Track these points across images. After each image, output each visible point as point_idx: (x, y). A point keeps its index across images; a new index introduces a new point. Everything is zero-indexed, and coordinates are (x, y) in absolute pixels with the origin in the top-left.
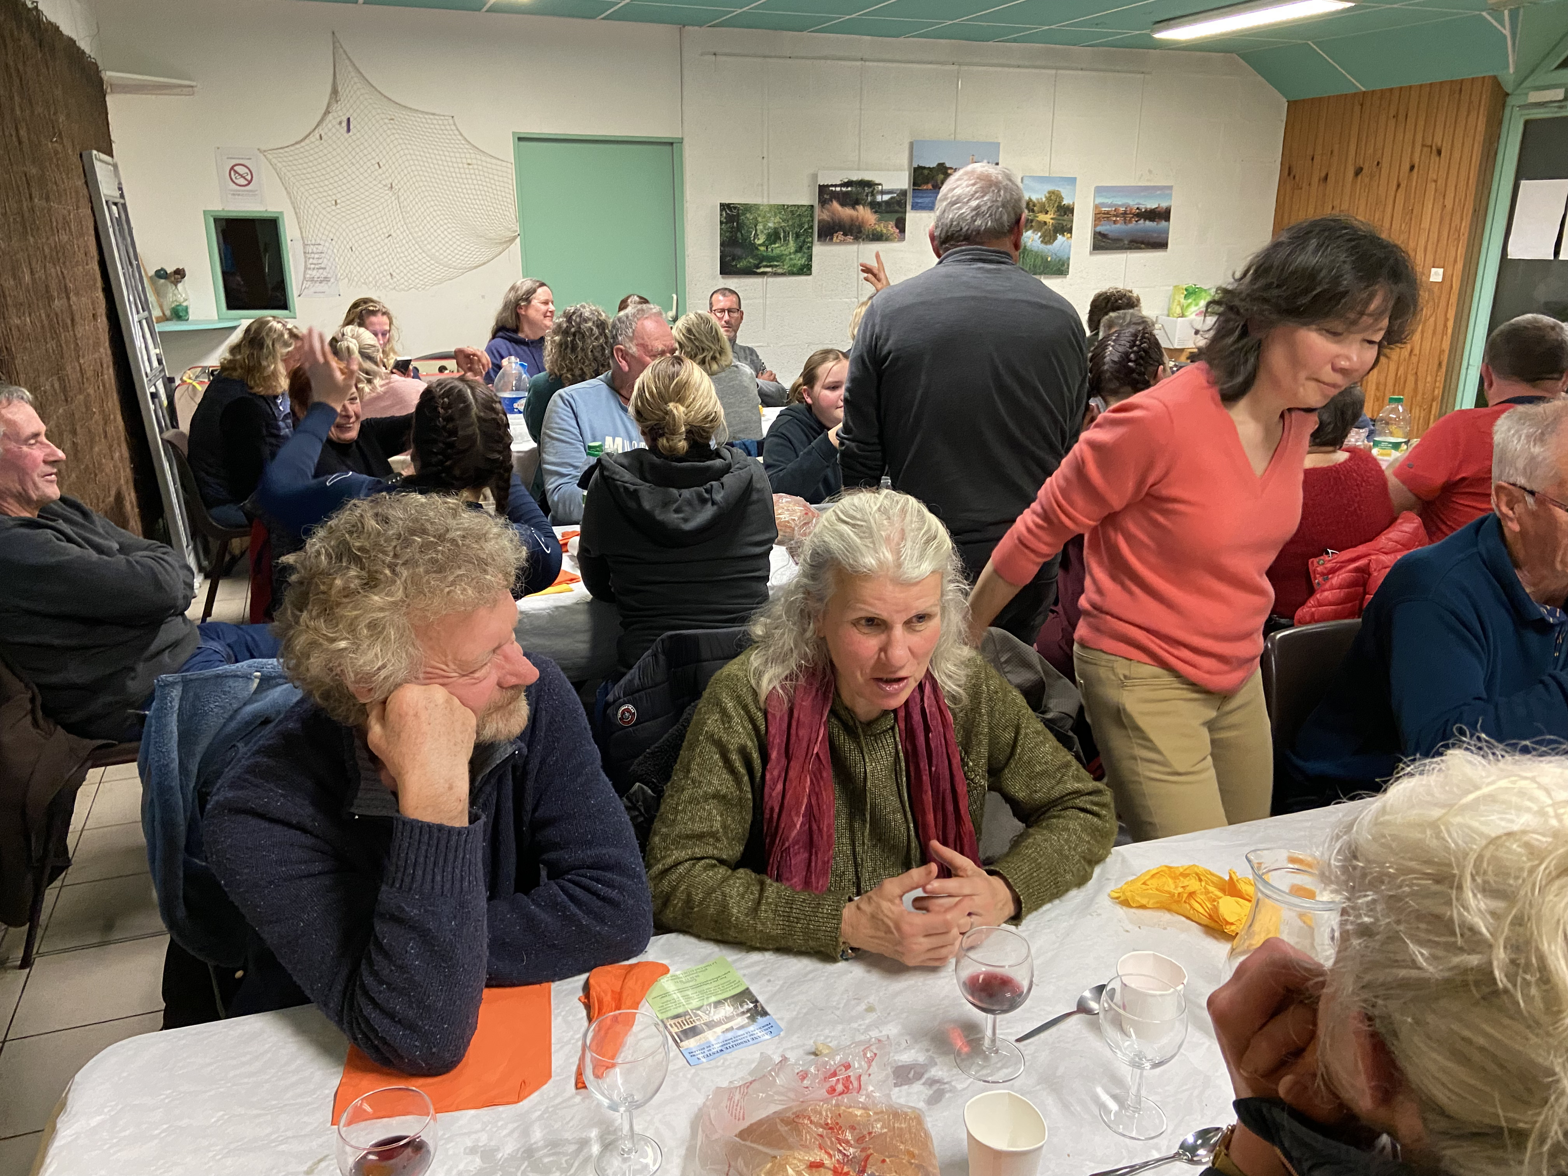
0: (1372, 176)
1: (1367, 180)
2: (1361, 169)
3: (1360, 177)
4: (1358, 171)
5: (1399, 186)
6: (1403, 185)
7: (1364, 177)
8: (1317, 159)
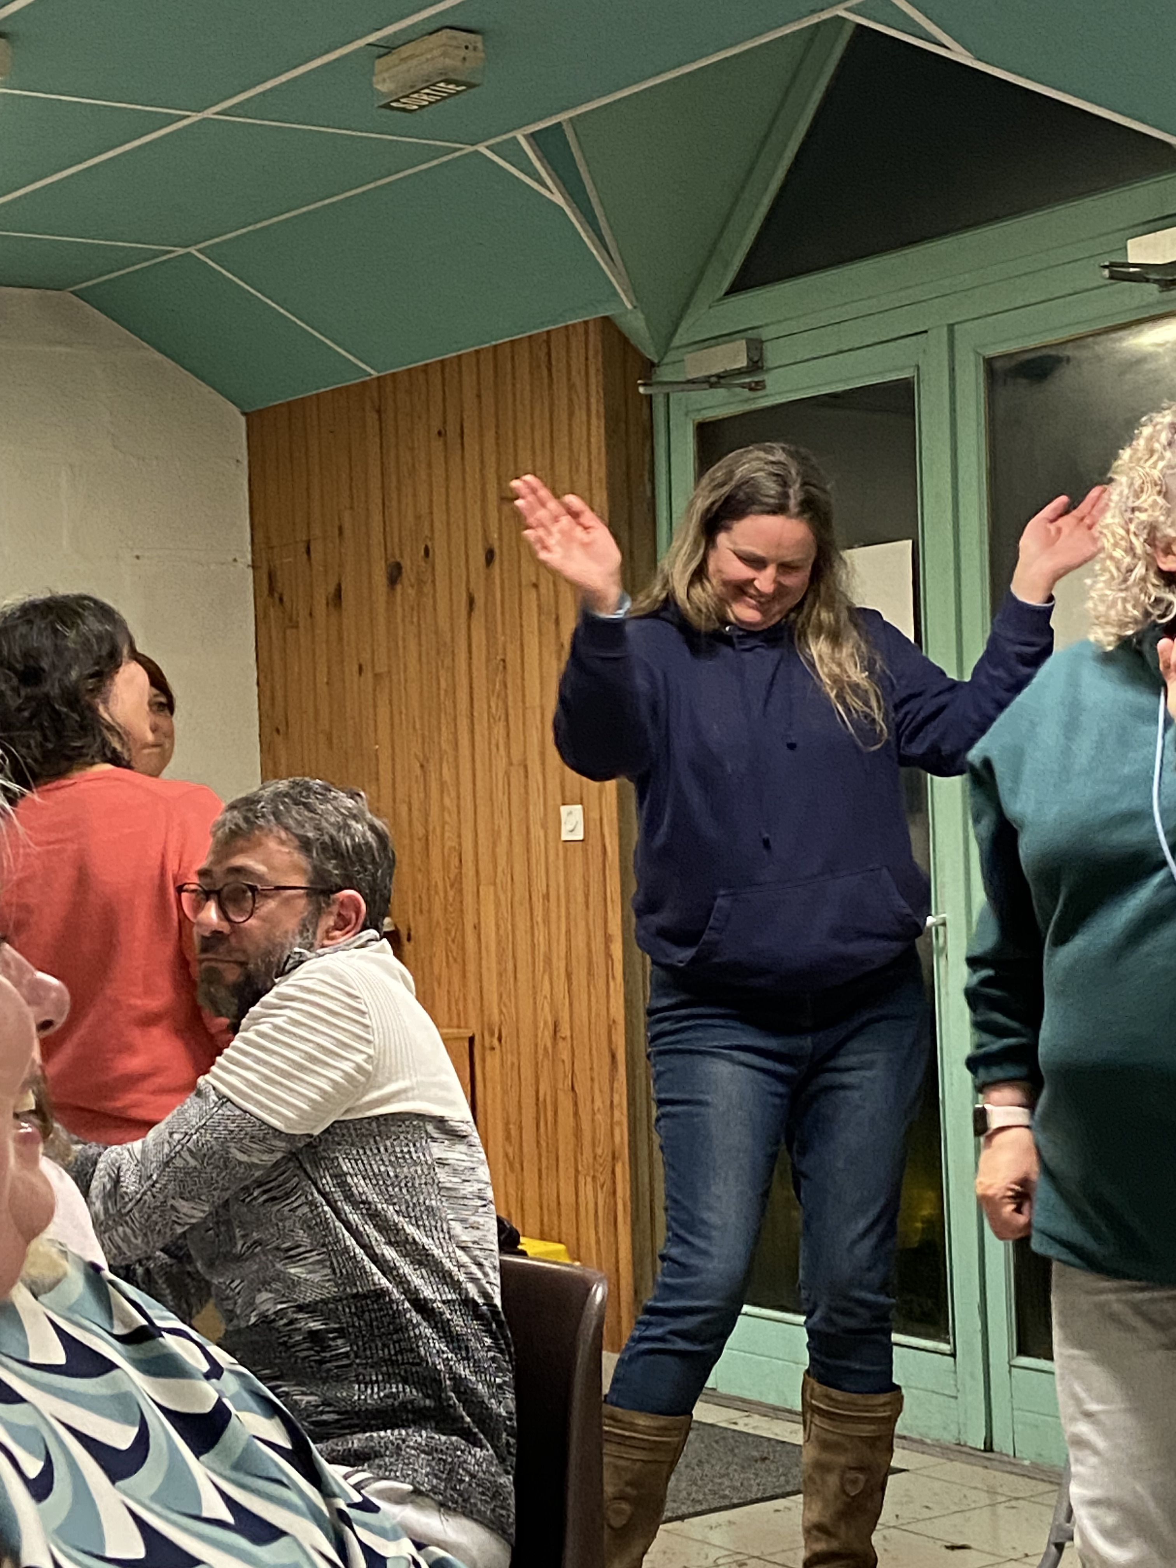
0: (420, 583)
1: (411, 592)
2: (398, 567)
3: (399, 587)
4: (395, 574)
5: (471, 602)
6: (480, 602)
7: (406, 589)
8: (317, 548)
